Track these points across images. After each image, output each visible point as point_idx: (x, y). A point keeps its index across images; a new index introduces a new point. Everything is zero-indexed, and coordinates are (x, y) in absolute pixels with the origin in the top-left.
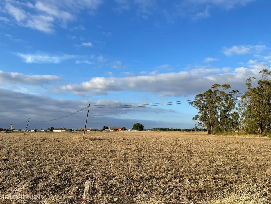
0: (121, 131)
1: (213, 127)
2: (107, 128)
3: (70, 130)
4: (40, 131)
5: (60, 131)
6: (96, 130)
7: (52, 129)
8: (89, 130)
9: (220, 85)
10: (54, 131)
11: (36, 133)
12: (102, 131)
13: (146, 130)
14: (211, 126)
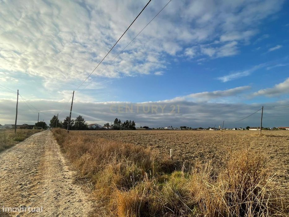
3: (266, 128)
4: (240, 129)
5: (256, 129)
7: (248, 128)
10: (250, 129)
11: (236, 131)
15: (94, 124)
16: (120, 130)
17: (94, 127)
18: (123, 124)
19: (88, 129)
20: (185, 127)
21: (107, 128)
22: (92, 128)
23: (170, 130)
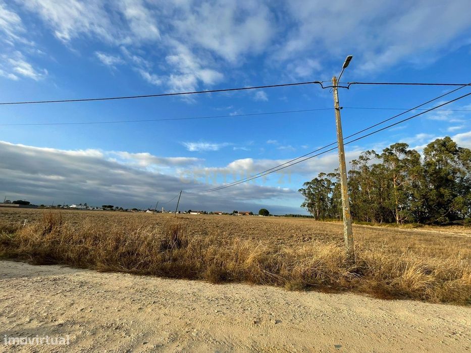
0: (248, 215)
1: (319, 214)
2: (237, 212)
3: (205, 212)
5: (196, 213)
6: (226, 214)
7: (190, 211)
8: (221, 214)
9: (325, 174)
10: (191, 213)
12: (231, 214)
14: (318, 213)
20: (111, 207)
23: (81, 209)
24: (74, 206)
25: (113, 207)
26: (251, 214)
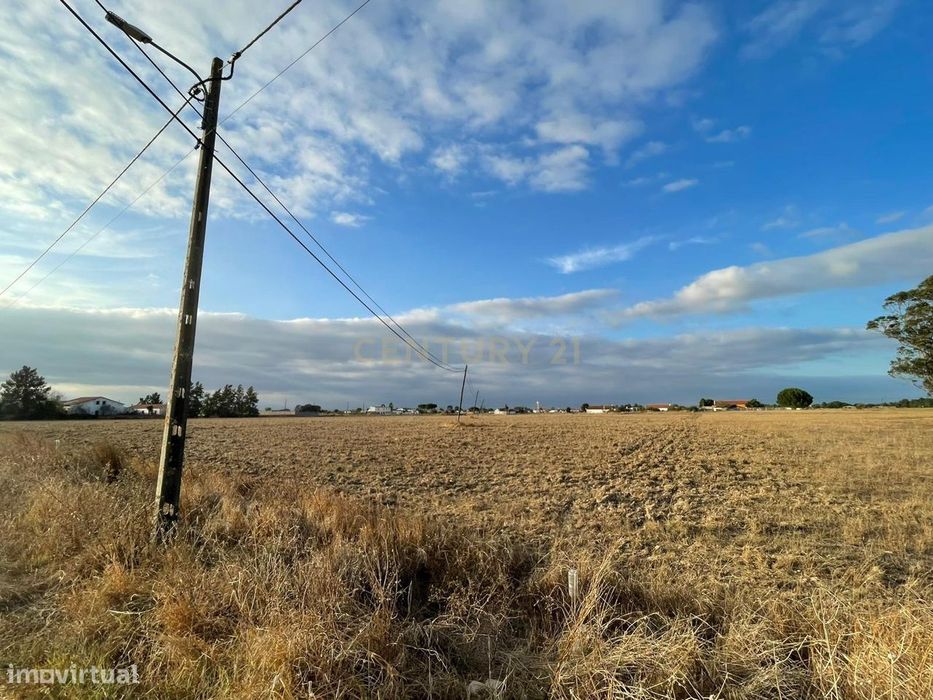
0: (744, 409)
2: (710, 403)
3: (623, 407)
5: (600, 411)
6: (680, 409)
7: (585, 407)
8: (666, 409)
10: (588, 411)
12: (695, 409)
13: (818, 407)
15: (94, 399)
16: (197, 417)
17: (92, 408)
18: (211, 396)
19: (64, 416)
20: (432, 406)
21: (146, 411)
22: (80, 414)
23: (383, 414)
24: (373, 409)
25: (435, 406)
26: (754, 404)
